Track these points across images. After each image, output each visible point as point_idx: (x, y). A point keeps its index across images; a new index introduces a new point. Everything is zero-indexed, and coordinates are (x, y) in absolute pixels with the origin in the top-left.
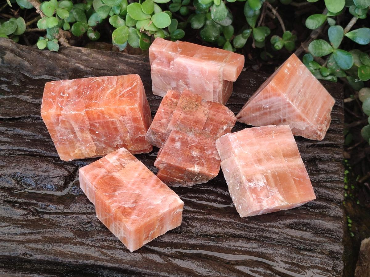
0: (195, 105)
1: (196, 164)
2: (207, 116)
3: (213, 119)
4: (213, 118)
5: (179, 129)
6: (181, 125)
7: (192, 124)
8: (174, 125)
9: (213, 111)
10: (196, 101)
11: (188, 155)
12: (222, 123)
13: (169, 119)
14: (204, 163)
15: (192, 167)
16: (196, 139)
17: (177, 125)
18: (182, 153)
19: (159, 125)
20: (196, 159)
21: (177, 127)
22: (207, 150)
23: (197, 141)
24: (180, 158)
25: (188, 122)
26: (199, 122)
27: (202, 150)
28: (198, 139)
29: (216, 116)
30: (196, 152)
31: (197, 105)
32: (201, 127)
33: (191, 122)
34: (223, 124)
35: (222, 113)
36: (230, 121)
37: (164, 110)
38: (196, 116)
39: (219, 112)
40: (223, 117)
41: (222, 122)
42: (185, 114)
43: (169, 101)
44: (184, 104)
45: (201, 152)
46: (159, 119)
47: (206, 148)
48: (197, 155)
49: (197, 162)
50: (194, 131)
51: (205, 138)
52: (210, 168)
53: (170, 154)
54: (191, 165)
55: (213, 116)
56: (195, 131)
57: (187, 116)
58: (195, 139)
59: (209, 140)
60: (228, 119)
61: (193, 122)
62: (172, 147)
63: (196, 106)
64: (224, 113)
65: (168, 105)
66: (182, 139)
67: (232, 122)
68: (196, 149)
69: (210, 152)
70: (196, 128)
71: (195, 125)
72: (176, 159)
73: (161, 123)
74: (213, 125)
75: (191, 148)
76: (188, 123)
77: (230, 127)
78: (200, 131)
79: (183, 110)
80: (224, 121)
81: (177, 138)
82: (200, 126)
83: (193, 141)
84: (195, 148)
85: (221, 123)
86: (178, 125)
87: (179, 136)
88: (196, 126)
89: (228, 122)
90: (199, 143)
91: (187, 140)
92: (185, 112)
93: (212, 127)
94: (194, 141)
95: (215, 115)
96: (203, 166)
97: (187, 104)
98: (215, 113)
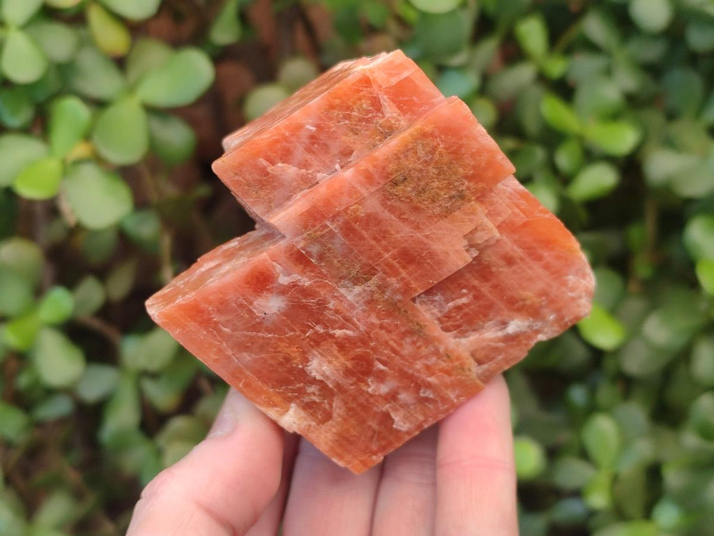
0: (453, 193)
1: (298, 405)
2: (475, 253)
3: (492, 273)
4: (494, 269)
5: (315, 249)
6: (337, 241)
7: (387, 256)
8: (306, 227)
9: (515, 242)
10: (466, 177)
11: (288, 359)
12: (516, 306)
13: (315, 178)
14: (335, 415)
15: (275, 405)
16: (364, 320)
17: (319, 233)
18: (268, 344)
19: (258, 177)
20: (311, 389)
21: (314, 240)
22: (381, 377)
23: (362, 328)
24: (247, 357)
25: (373, 243)
26: (419, 263)
27: (362, 369)
28: (373, 324)
29: (515, 267)
30: (330, 362)
31: (462, 197)
32: (414, 285)
33: (387, 251)
34: (519, 310)
35: (547, 267)
36: (558, 311)
37: (318, 126)
38: (427, 237)
39: (539, 258)
40: (540, 285)
41: (517, 302)
42: (383, 204)
43: (365, 105)
44: (409, 163)
45: (348, 372)
46: (270, 154)
47: (381, 367)
48: (323, 375)
49: (306, 399)
50: (374, 288)
51: (403, 329)
52: (347, 439)
53: (216, 323)
54: (277, 399)
55: (501, 262)
56: (379, 287)
57: (386, 215)
58: (357, 313)
59: (414, 343)
60: (552, 301)
61: (395, 251)
62: (241, 305)
63: (451, 198)
64: (553, 273)
65: (348, 117)
66: (306, 292)
67: (560, 319)
68: (336, 352)
69: (384, 389)
70: (393, 281)
71: (397, 265)
72: (229, 352)
73: (267, 174)
74: (476, 298)
75: (317, 341)
76: (372, 248)
77: (537, 332)
78: (399, 297)
79: (388, 188)
80: (528, 302)
81: (284, 280)
82: (416, 279)
83: (347, 319)
84: (335, 348)
85: (513, 304)
86: (322, 236)
87: (295, 277)
88: (396, 274)
89: (545, 311)
90: (364, 340)
91: (322, 305)
92: (386, 198)
93: (464, 300)
94: (347, 322)
95: (509, 261)
96: (322, 422)
97: (421, 171)
98: (518, 252)
